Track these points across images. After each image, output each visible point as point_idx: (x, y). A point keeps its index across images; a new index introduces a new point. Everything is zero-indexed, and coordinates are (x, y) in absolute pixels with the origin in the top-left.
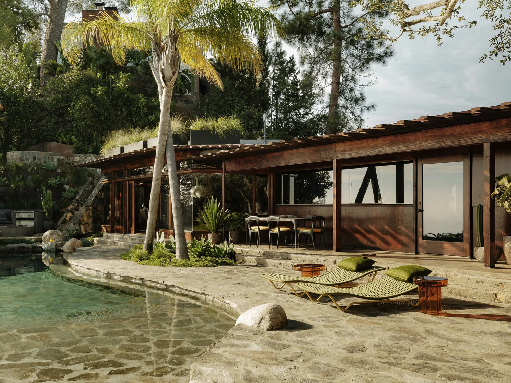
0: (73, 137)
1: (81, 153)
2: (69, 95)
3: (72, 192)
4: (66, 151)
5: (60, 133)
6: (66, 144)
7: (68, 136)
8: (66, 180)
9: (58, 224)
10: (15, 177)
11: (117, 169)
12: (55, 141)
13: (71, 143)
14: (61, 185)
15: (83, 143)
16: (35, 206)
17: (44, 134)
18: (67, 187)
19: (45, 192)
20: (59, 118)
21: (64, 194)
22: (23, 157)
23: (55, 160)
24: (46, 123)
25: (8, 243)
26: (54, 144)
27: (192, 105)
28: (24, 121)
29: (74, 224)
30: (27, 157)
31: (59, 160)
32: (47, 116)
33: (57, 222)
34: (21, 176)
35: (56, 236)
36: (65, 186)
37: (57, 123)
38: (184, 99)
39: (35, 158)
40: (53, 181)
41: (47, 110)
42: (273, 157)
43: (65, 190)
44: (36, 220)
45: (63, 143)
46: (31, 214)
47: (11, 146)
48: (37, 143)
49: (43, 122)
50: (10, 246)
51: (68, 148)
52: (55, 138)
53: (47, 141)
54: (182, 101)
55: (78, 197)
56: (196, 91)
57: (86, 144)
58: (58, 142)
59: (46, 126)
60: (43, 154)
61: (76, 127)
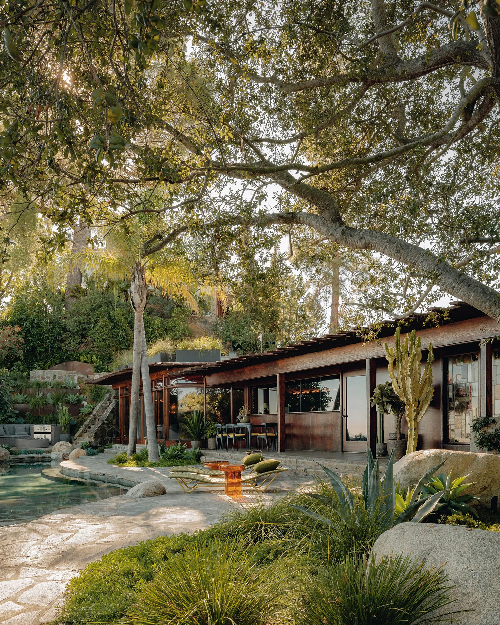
0: (94, 356)
1: (101, 372)
2: (90, 317)
3: (90, 407)
4: (88, 370)
5: (83, 353)
6: (88, 363)
7: (89, 356)
8: (85, 397)
9: (75, 437)
10: (36, 394)
11: (124, 385)
12: (78, 360)
13: (92, 362)
14: (79, 401)
15: (104, 363)
16: (53, 421)
17: (67, 353)
18: (85, 403)
19: (61, 408)
20: (82, 338)
21: (82, 410)
22: (44, 375)
23: (76, 378)
24: (69, 343)
25: (19, 454)
26: (76, 363)
27: (210, 326)
28: (48, 341)
29: (89, 437)
30: (49, 376)
31: (79, 378)
32: (71, 336)
33: (74, 436)
34: (42, 394)
35: (65, 447)
36: (84, 402)
37: (80, 343)
38: (203, 321)
39: (55, 376)
40: (72, 398)
41: (69, 331)
42: (238, 373)
43: (83, 406)
44: (53, 433)
45: (85, 362)
46: (48, 428)
47: (35, 365)
48: (61, 363)
49: (67, 342)
50: (20, 456)
51: (89, 367)
52: (77, 358)
53: (71, 360)
54: (200, 322)
55: (94, 413)
56: (215, 313)
57: (105, 363)
58: (80, 361)
59: (70, 347)
60: (64, 372)
61: (98, 347)
